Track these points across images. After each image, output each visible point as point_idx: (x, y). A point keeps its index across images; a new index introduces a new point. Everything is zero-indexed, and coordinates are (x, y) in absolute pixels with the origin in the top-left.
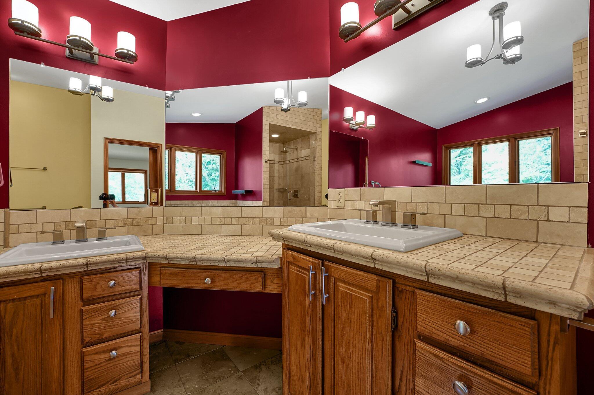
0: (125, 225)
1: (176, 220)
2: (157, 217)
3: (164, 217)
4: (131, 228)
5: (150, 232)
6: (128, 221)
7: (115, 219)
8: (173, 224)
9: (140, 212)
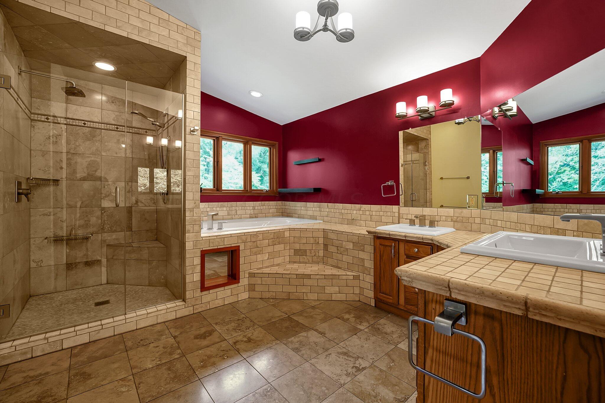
0: (452, 220)
1: (487, 221)
2: (475, 218)
3: (480, 218)
4: (456, 223)
5: (470, 229)
6: (454, 218)
7: (446, 216)
8: (485, 224)
9: (462, 212)
